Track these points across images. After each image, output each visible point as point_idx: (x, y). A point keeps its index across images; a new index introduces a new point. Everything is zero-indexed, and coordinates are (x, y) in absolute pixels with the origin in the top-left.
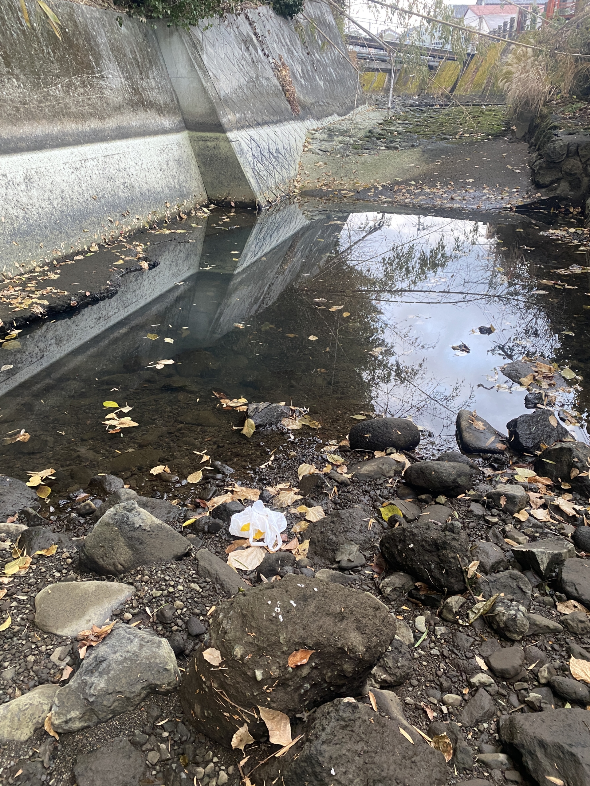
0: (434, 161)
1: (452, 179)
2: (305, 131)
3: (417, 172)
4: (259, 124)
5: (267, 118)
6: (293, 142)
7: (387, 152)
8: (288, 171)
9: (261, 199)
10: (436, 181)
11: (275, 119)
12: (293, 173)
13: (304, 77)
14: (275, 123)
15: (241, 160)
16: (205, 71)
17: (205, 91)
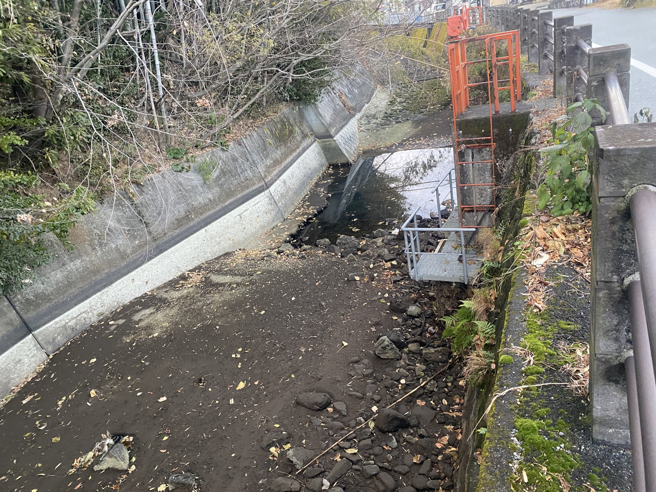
0: (418, 127)
1: (427, 135)
2: (357, 121)
3: (412, 133)
4: (341, 128)
5: (343, 124)
6: (354, 130)
7: (396, 125)
8: (356, 144)
9: (351, 161)
10: (420, 137)
11: (345, 122)
12: (357, 144)
13: (350, 93)
14: (345, 124)
15: (341, 147)
16: (321, 115)
17: (323, 124)
